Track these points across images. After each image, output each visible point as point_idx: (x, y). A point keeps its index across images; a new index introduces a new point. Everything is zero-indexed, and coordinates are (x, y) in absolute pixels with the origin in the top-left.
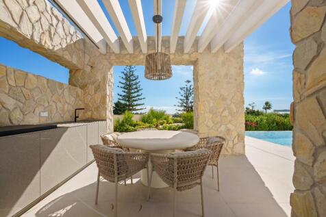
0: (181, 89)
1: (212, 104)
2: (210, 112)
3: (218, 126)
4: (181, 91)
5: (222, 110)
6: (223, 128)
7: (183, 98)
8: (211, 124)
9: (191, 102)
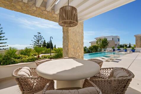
0: (35, 36)
1: (74, 44)
2: (73, 48)
3: (75, 54)
4: (34, 37)
5: (77, 47)
6: (77, 55)
7: (35, 41)
8: (73, 54)
9: (40, 43)
